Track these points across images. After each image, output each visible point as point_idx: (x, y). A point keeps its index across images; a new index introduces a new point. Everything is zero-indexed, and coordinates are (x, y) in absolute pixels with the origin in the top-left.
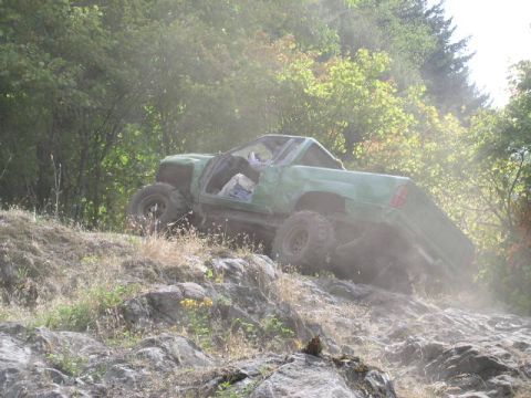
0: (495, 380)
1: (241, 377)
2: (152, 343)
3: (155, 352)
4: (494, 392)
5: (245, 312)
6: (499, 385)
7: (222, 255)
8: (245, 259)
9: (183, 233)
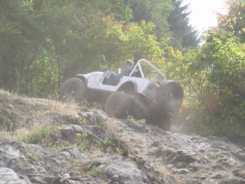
0: (191, 164)
1: (100, 164)
2: (65, 150)
3: (67, 153)
4: (191, 169)
5: (97, 137)
6: (193, 166)
7: (85, 111)
8: (94, 112)
9: (69, 101)
